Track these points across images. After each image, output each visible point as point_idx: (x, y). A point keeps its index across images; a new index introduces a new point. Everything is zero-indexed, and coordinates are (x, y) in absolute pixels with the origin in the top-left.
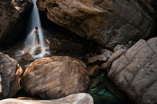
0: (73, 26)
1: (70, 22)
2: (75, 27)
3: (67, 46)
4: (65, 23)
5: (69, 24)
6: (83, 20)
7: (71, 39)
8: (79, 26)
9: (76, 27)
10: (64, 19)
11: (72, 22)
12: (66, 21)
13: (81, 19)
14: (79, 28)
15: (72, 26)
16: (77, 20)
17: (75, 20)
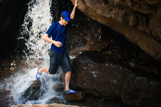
0: (131, 24)
1: (122, 13)
2: (135, 26)
3: (115, 81)
4: (107, 16)
5: (120, 19)
6: (156, 8)
7: (132, 65)
8: (147, 26)
9: (139, 28)
10: (106, 4)
11: (126, 14)
12: (111, 10)
13: (149, 5)
14: (147, 31)
15: (128, 23)
16: (140, 6)
17: (135, 8)
